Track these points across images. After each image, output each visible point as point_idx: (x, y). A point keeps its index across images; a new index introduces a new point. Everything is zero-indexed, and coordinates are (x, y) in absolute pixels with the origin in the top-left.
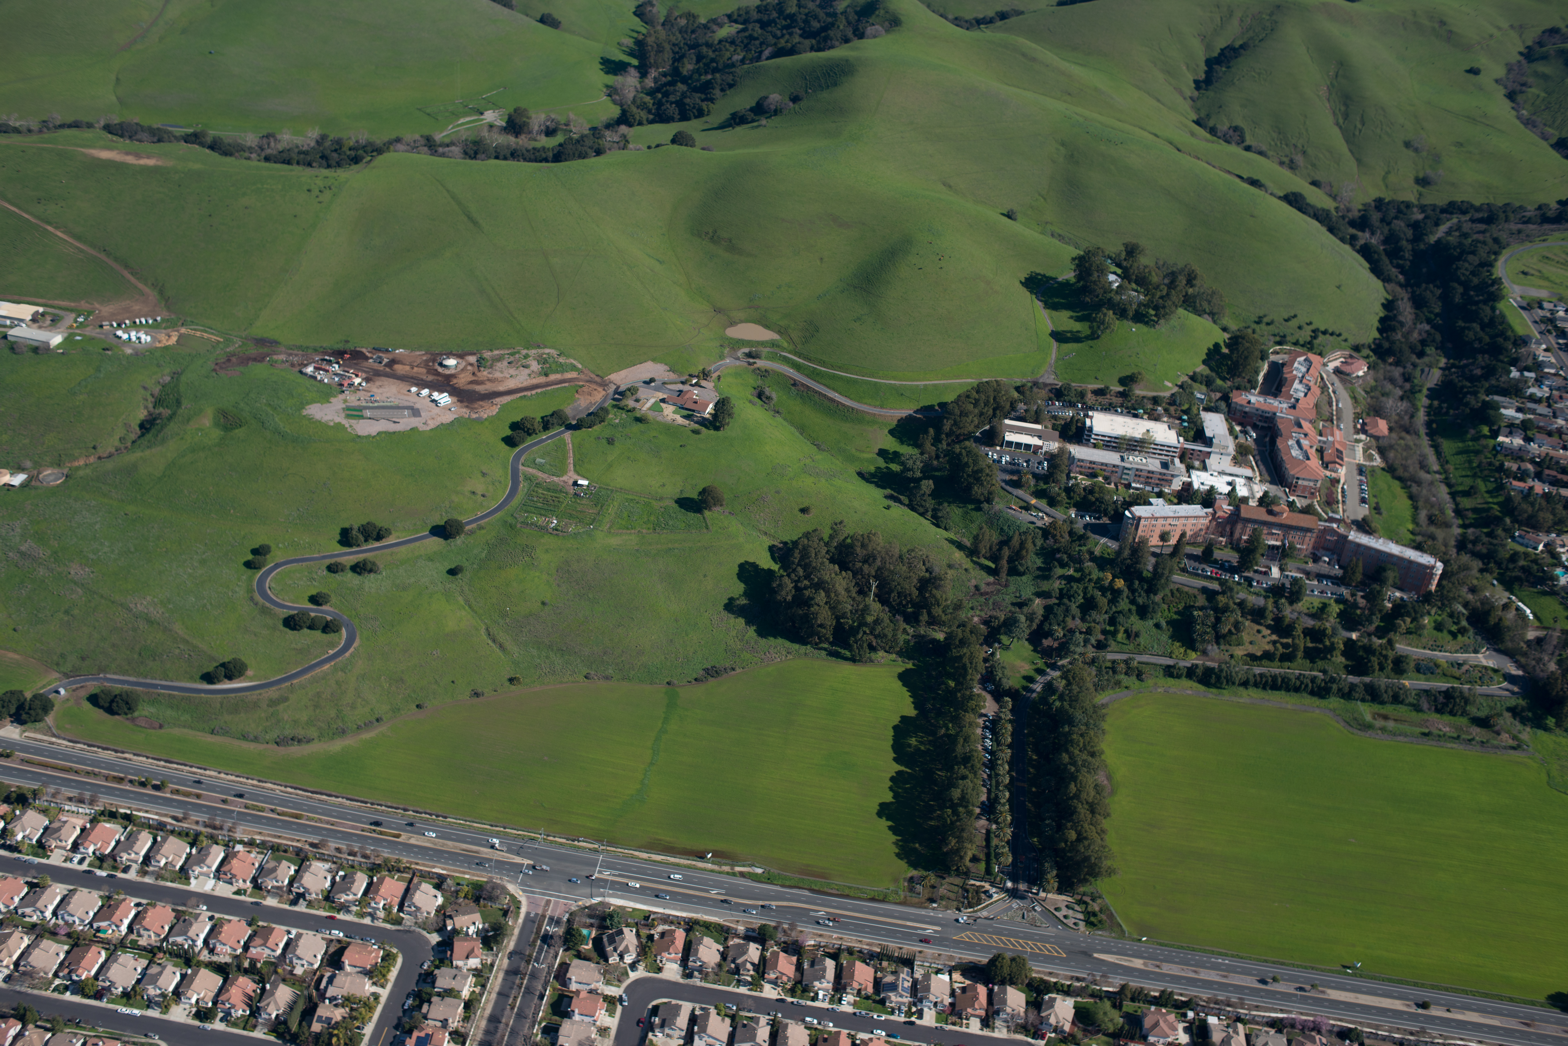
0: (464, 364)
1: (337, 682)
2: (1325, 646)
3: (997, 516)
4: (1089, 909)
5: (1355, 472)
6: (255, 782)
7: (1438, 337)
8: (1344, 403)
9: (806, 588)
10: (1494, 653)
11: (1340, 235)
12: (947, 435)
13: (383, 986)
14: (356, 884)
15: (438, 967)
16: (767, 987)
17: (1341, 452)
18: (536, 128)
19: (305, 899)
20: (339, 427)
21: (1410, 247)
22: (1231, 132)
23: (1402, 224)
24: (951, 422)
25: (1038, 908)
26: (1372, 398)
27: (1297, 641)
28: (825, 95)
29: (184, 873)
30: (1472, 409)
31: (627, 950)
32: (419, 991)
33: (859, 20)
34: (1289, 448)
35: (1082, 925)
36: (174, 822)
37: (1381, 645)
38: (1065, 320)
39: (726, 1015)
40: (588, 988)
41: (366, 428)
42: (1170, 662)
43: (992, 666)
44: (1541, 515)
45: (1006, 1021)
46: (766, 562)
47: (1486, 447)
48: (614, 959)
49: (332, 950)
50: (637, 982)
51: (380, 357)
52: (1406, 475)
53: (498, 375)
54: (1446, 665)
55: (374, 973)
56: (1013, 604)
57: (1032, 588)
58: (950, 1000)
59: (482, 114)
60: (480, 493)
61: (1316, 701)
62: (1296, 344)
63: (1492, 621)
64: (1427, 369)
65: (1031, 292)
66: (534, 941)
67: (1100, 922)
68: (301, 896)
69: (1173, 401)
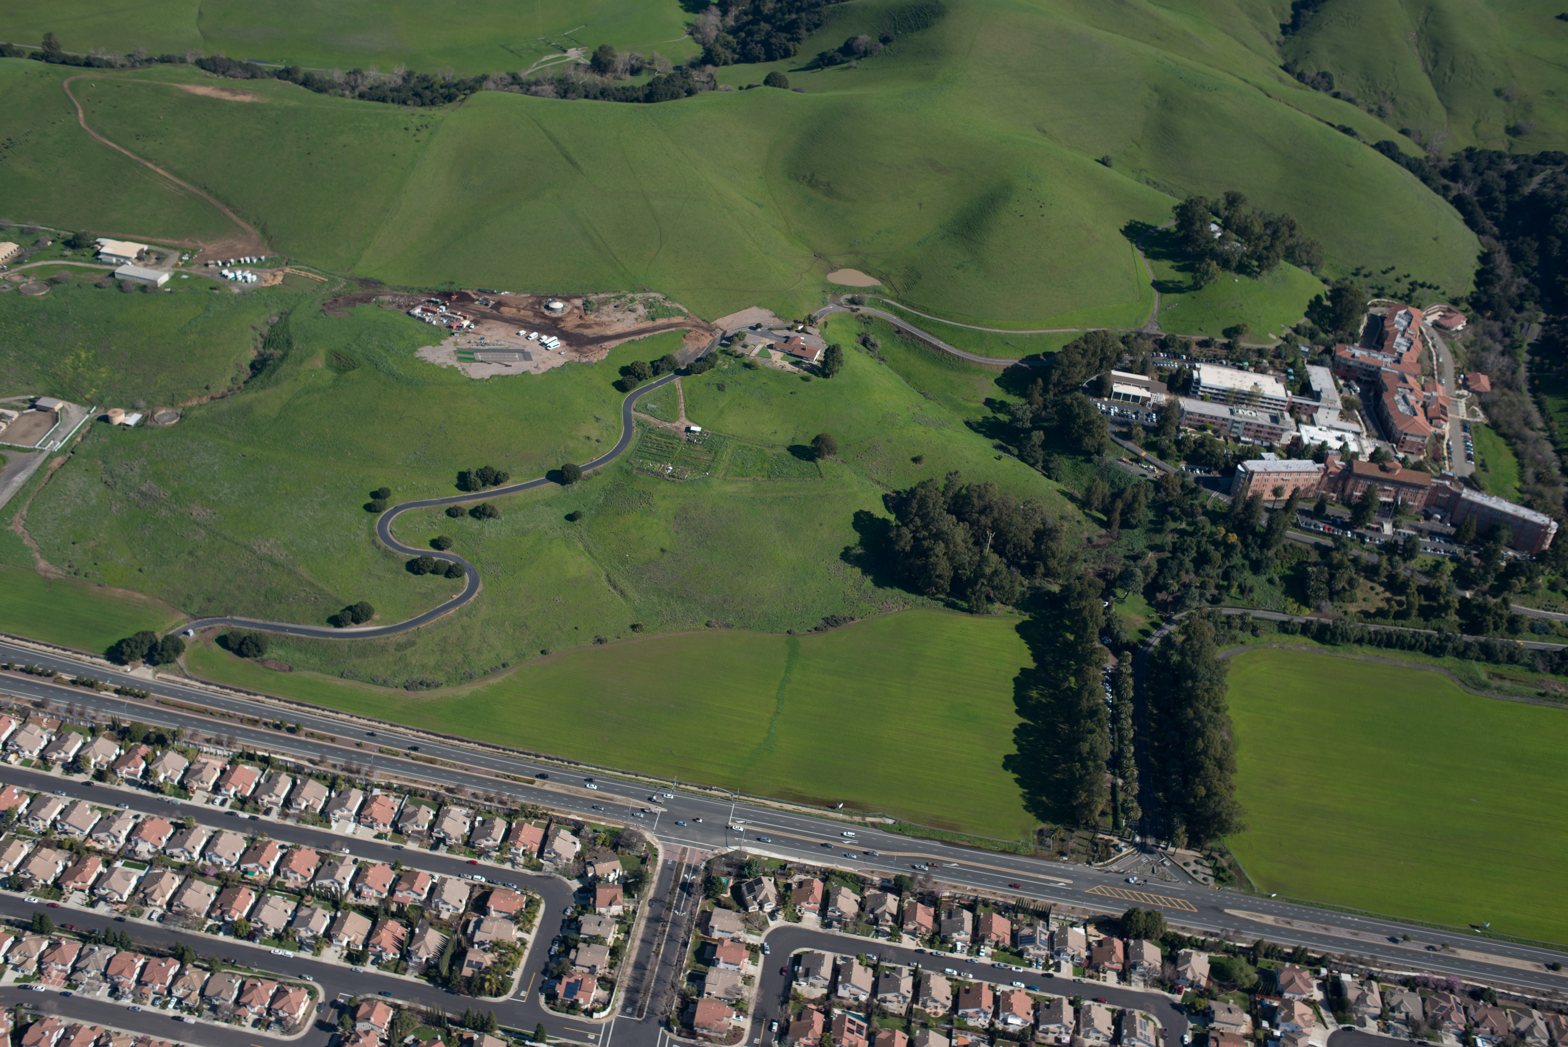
0: (570, 307)
1: (463, 627)
2: (1440, 605)
3: (1108, 468)
4: (1218, 865)
5: (1459, 428)
6: (387, 726)
7: (1537, 291)
8: (1445, 358)
9: (925, 539)
11: (1434, 185)
12: (1055, 385)
13: (528, 932)
14: (495, 830)
15: (580, 913)
16: (906, 938)
17: (1445, 408)
18: (620, 67)
19: (445, 844)
20: (451, 369)
21: (1504, 198)
22: (1319, 78)
23: (1495, 175)
24: (1059, 372)
25: (1167, 863)
26: (1472, 352)
27: (1412, 599)
28: (916, 37)
29: (324, 816)
31: (766, 899)
32: (565, 937)
34: (1395, 403)
35: (1211, 880)
36: (311, 765)
37: (1495, 604)
38: (1166, 270)
39: (867, 965)
40: (731, 936)
41: (479, 371)
42: (1285, 618)
43: (1110, 620)
45: (1143, 975)
46: (880, 512)
48: (753, 908)
49: (476, 894)
50: (777, 931)
51: (486, 300)
52: (1511, 432)
53: (605, 319)
54: (1560, 626)
55: (518, 919)
56: (1126, 557)
57: (1145, 541)
58: (1086, 954)
59: (565, 51)
60: (594, 438)
61: (1430, 660)
62: (1394, 296)
64: (1526, 324)
65: (1131, 241)
66: (674, 889)
67: (1230, 877)
68: (441, 841)
69: (1278, 353)
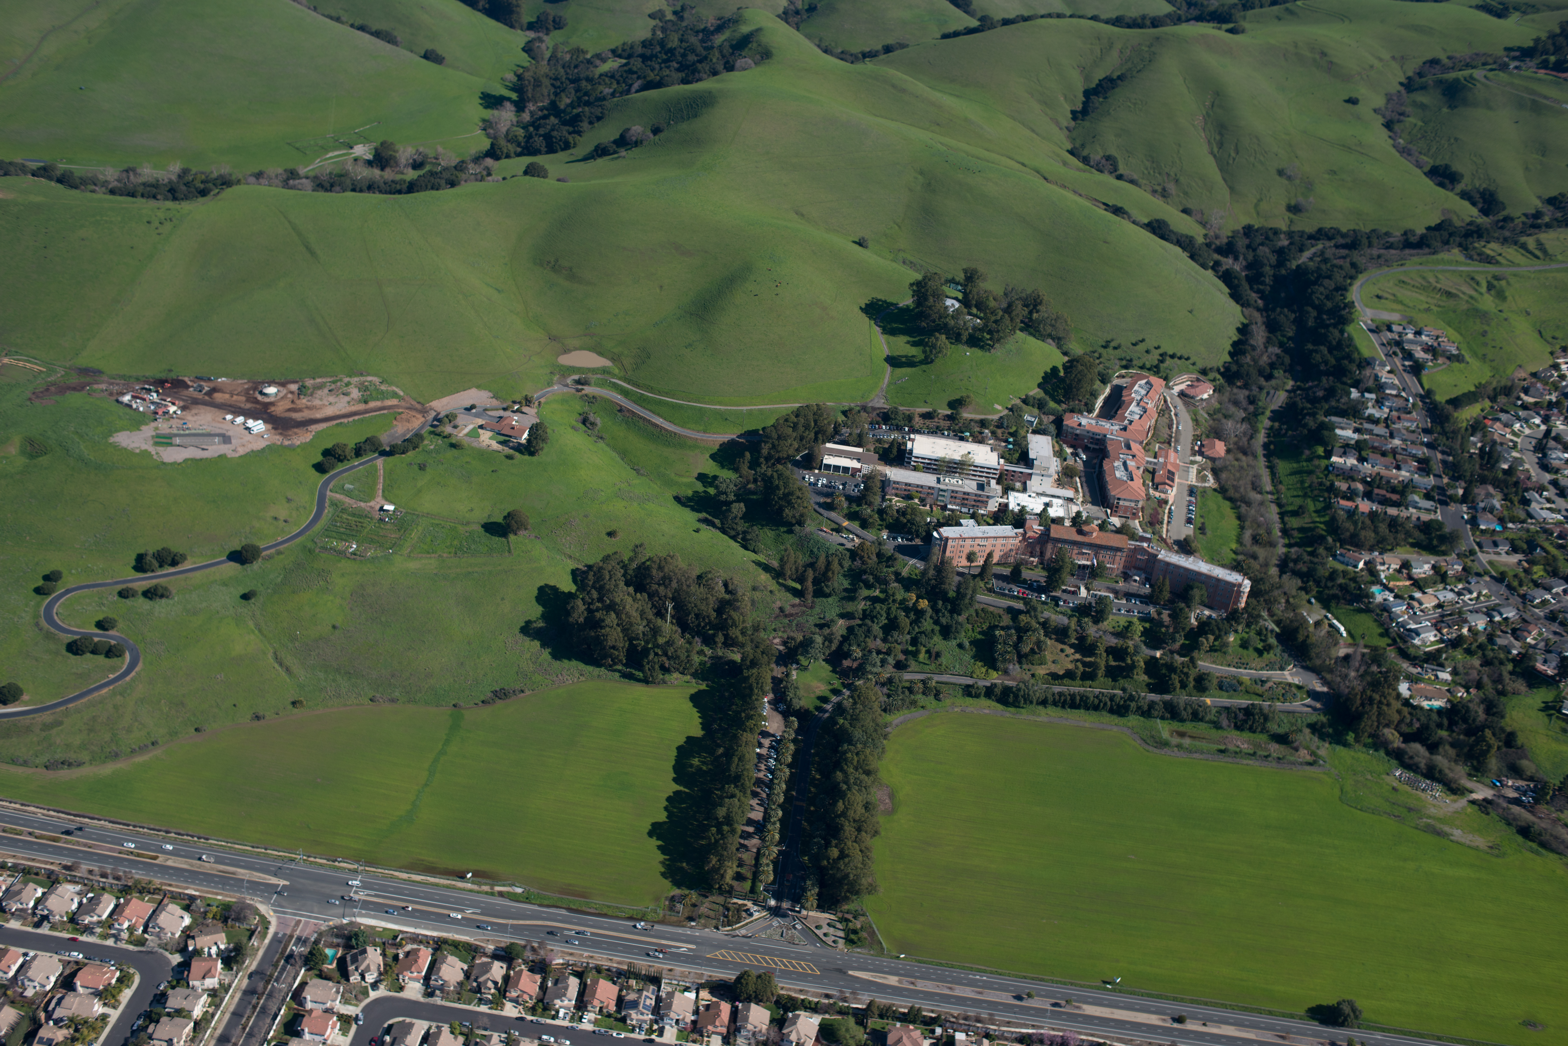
0: (284, 392)
1: (115, 707)
2: (1127, 665)
3: (807, 538)
4: (851, 927)
5: (1186, 493)
6: (18, 806)
7: (1287, 360)
8: (1185, 426)
9: (597, 610)
10: (1301, 670)
11: (1201, 260)
12: (766, 459)
13: (115, 1007)
14: (101, 905)
15: (173, 988)
16: (509, 1005)
17: (1173, 474)
18: (403, 161)
19: (49, 922)
20: (145, 454)
21: (1272, 273)
22: (1104, 161)
23: (1267, 250)
24: (770, 445)
25: (799, 927)
26: (1213, 420)
27: (1098, 660)
28: (684, 126)
30: (1309, 430)
31: (368, 969)
32: (151, 1011)
33: (733, 54)
34: (1114, 469)
35: (841, 942)
37: (1183, 663)
38: (902, 345)
39: (461, 1034)
40: (324, 1007)
41: (172, 455)
42: (970, 681)
43: (786, 687)
44: (1363, 533)
45: (747, 1038)
46: (567, 585)
47: (1318, 467)
48: (355, 978)
49: (68, 971)
50: (377, 1001)
51: (200, 386)
52: (1237, 495)
53: (317, 402)
54: (1249, 683)
55: (105, 994)
56: (816, 625)
57: (837, 609)
58: (693, 1018)
59: (351, 148)
60: (282, 518)
61: (1115, 719)
62: (1142, 368)
63: (1301, 638)
64: (1272, 392)
65: (870, 318)
66: (278, 961)
67: (860, 939)
68: (45, 918)
69: (1000, 424)
